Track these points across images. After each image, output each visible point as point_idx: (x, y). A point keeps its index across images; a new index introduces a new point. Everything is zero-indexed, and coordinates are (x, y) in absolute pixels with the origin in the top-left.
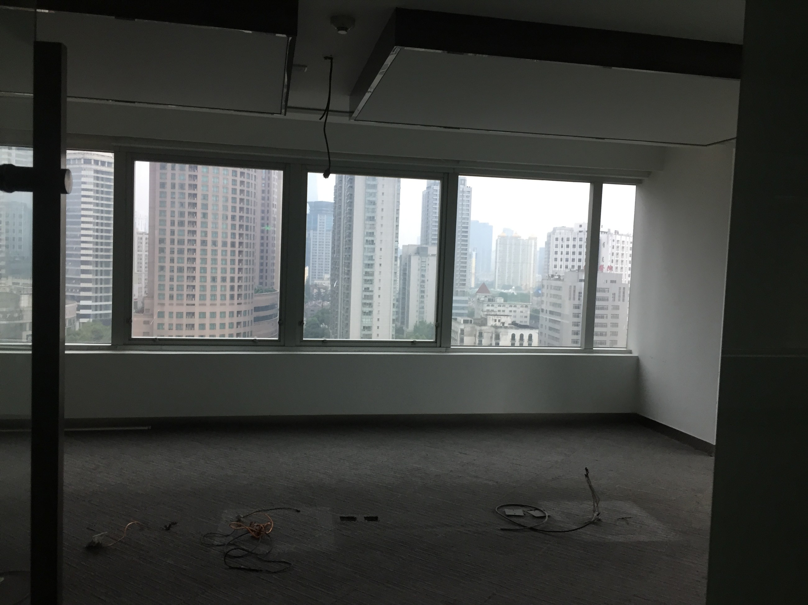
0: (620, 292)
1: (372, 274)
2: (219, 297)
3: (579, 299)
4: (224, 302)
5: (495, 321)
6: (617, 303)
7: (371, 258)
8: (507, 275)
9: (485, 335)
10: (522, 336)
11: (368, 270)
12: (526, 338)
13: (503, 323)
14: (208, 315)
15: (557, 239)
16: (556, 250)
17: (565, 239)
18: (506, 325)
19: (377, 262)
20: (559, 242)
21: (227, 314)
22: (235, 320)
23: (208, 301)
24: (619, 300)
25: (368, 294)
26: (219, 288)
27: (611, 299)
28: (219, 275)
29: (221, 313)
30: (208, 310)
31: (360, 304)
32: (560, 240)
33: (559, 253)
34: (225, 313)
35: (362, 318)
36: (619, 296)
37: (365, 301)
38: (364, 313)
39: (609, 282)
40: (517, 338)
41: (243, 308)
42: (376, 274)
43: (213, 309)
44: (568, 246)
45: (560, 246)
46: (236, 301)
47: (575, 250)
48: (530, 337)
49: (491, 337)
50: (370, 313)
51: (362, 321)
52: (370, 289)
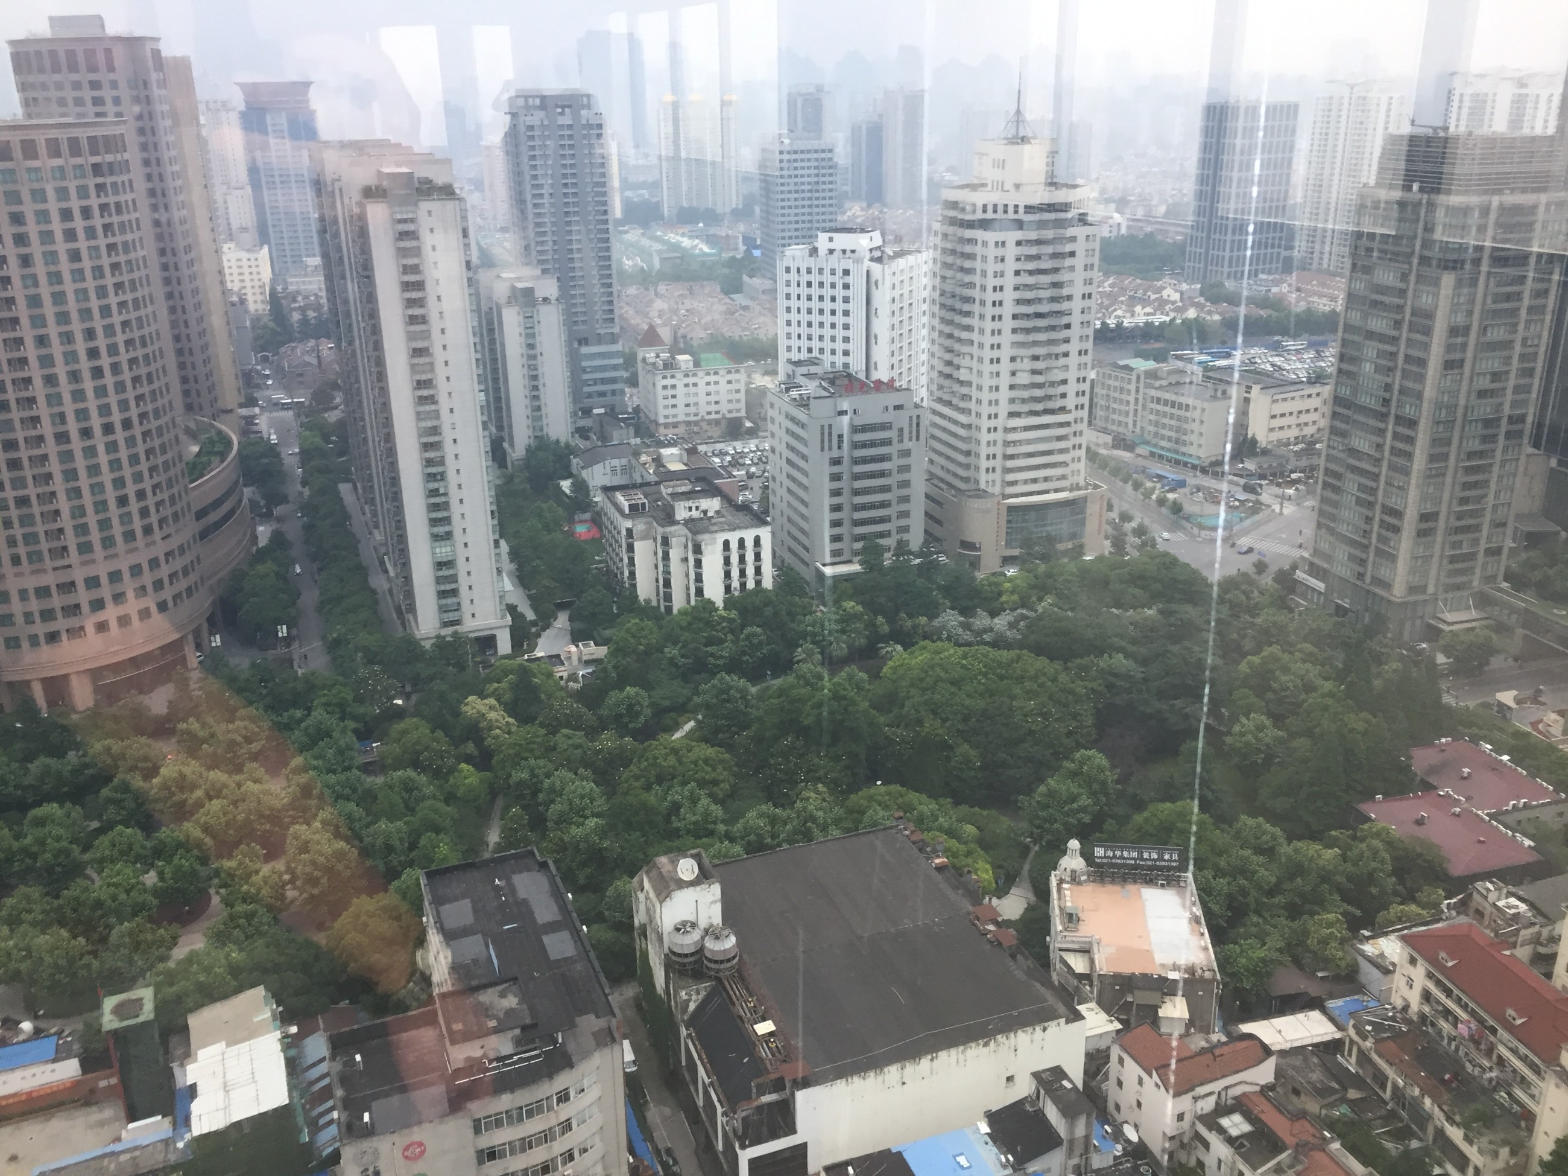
0: (911, 425)
1: (442, 462)
2: (119, 539)
3: (839, 448)
4: (133, 545)
5: (690, 509)
6: (907, 444)
7: (435, 430)
8: (684, 188)
9: (674, 541)
10: (741, 542)
11: (431, 455)
12: (749, 544)
13: (705, 512)
14: (104, 580)
15: (788, 270)
16: (786, 290)
17: (803, 270)
18: (710, 514)
19: (447, 435)
20: (793, 277)
21: (146, 567)
22: (164, 572)
23: (99, 552)
24: (910, 439)
25: (437, 500)
26: (116, 522)
27: (895, 440)
28: (111, 495)
29: (132, 568)
30: (102, 570)
31: (426, 522)
32: (793, 270)
33: (794, 297)
34: (139, 566)
35: (433, 548)
36: (910, 433)
37: (434, 515)
38: (436, 538)
39: (891, 409)
40: (734, 545)
41: (174, 543)
42: (450, 460)
43: (112, 566)
44: (809, 284)
45: (794, 284)
46: (157, 535)
47: (823, 292)
48: (757, 541)
49: (686, 547)
50: (449, 535)
51: (434, 553)
52: (442, 491)
